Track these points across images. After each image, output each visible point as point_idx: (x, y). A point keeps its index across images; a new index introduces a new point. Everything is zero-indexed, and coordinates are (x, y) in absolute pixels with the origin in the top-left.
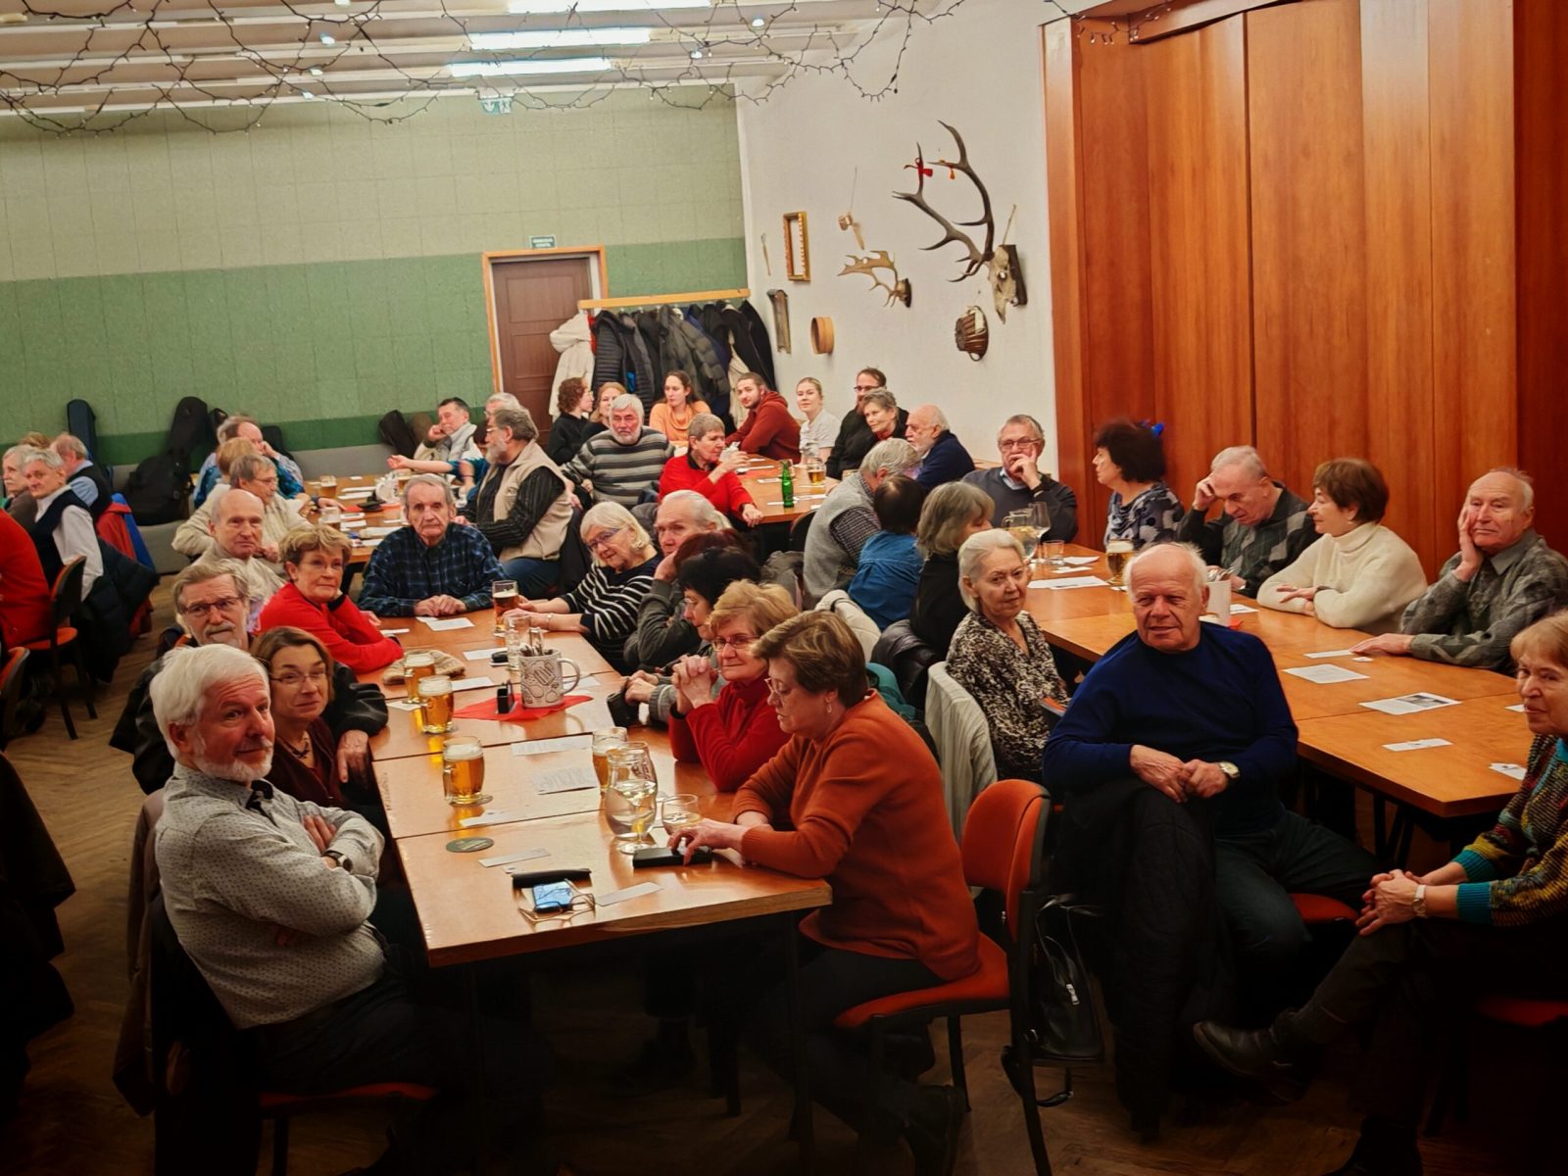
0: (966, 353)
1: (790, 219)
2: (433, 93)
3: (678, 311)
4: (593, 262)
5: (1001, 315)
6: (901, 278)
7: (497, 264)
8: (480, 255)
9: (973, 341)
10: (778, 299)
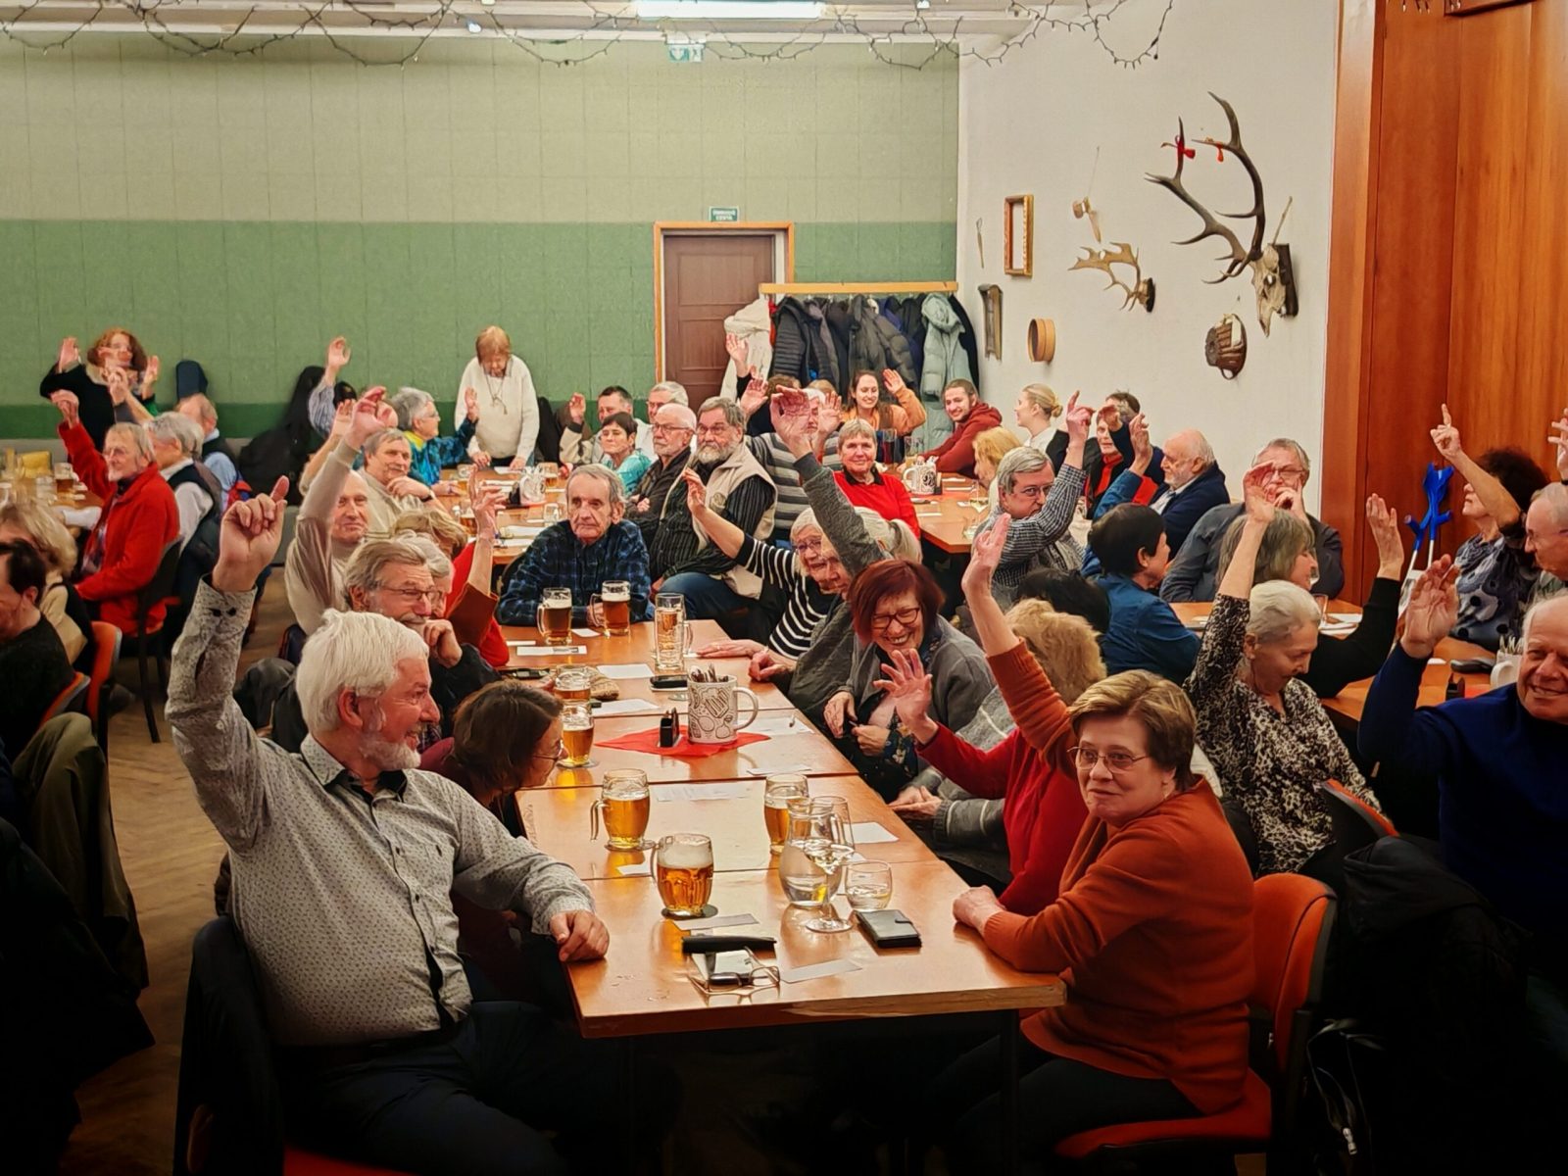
0: (1217, 369)
1: (1012, 203)
2: (612, 35)
4: (780, 240)
5: (1265, 326)
6: (1144, 277)
7: (671, 236)
8: (651, 226)
9: (1227, 356)
10: (991, 295)
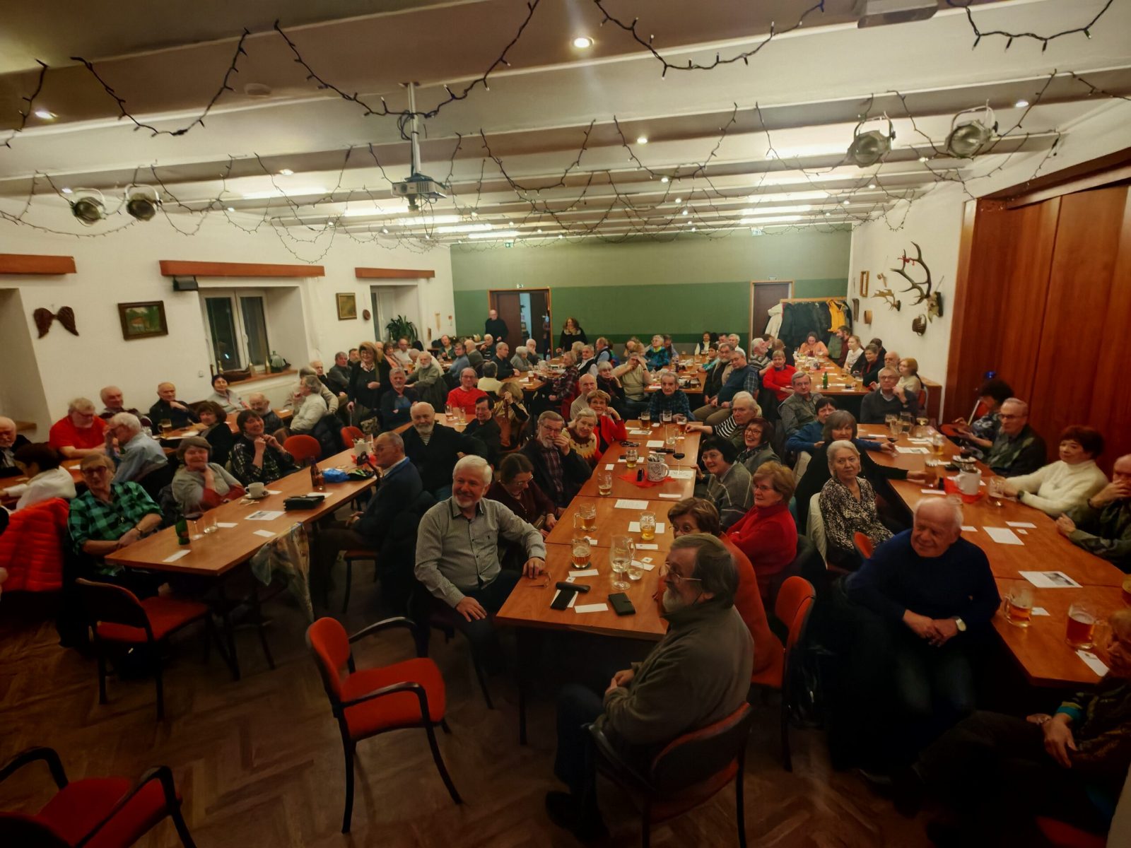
0: (916, 333)
1: (863, 273)
2: (733, 228)
3: (817, 304)
4: (790, 285)
5: (931, 320)
6: (897, 300)
7: (756, 285)
8: (749, 283)
9: (919, 328)
10: (856, 302)
